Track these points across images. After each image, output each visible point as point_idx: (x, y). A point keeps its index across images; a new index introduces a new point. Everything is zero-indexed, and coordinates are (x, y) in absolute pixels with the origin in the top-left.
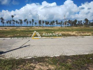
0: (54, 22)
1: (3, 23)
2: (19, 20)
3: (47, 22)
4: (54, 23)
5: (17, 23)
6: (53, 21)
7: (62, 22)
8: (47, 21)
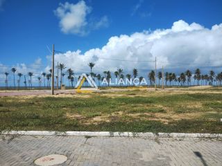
0: (189, 73)
1: (72, 80)
2: (105, 72)
3: (170, 74)
4: (190, 75)
5: (99, 79)
6: (188, 71)
7: (212, 73)
8: (169, 72)
